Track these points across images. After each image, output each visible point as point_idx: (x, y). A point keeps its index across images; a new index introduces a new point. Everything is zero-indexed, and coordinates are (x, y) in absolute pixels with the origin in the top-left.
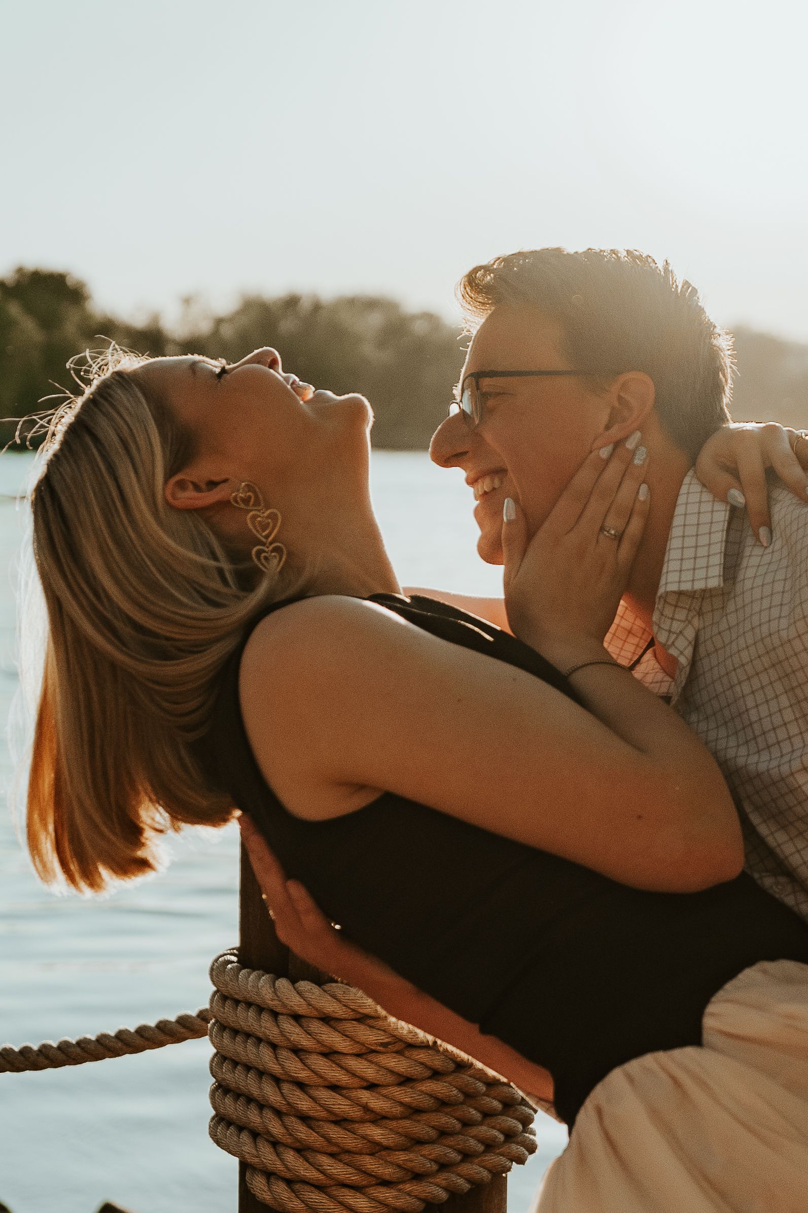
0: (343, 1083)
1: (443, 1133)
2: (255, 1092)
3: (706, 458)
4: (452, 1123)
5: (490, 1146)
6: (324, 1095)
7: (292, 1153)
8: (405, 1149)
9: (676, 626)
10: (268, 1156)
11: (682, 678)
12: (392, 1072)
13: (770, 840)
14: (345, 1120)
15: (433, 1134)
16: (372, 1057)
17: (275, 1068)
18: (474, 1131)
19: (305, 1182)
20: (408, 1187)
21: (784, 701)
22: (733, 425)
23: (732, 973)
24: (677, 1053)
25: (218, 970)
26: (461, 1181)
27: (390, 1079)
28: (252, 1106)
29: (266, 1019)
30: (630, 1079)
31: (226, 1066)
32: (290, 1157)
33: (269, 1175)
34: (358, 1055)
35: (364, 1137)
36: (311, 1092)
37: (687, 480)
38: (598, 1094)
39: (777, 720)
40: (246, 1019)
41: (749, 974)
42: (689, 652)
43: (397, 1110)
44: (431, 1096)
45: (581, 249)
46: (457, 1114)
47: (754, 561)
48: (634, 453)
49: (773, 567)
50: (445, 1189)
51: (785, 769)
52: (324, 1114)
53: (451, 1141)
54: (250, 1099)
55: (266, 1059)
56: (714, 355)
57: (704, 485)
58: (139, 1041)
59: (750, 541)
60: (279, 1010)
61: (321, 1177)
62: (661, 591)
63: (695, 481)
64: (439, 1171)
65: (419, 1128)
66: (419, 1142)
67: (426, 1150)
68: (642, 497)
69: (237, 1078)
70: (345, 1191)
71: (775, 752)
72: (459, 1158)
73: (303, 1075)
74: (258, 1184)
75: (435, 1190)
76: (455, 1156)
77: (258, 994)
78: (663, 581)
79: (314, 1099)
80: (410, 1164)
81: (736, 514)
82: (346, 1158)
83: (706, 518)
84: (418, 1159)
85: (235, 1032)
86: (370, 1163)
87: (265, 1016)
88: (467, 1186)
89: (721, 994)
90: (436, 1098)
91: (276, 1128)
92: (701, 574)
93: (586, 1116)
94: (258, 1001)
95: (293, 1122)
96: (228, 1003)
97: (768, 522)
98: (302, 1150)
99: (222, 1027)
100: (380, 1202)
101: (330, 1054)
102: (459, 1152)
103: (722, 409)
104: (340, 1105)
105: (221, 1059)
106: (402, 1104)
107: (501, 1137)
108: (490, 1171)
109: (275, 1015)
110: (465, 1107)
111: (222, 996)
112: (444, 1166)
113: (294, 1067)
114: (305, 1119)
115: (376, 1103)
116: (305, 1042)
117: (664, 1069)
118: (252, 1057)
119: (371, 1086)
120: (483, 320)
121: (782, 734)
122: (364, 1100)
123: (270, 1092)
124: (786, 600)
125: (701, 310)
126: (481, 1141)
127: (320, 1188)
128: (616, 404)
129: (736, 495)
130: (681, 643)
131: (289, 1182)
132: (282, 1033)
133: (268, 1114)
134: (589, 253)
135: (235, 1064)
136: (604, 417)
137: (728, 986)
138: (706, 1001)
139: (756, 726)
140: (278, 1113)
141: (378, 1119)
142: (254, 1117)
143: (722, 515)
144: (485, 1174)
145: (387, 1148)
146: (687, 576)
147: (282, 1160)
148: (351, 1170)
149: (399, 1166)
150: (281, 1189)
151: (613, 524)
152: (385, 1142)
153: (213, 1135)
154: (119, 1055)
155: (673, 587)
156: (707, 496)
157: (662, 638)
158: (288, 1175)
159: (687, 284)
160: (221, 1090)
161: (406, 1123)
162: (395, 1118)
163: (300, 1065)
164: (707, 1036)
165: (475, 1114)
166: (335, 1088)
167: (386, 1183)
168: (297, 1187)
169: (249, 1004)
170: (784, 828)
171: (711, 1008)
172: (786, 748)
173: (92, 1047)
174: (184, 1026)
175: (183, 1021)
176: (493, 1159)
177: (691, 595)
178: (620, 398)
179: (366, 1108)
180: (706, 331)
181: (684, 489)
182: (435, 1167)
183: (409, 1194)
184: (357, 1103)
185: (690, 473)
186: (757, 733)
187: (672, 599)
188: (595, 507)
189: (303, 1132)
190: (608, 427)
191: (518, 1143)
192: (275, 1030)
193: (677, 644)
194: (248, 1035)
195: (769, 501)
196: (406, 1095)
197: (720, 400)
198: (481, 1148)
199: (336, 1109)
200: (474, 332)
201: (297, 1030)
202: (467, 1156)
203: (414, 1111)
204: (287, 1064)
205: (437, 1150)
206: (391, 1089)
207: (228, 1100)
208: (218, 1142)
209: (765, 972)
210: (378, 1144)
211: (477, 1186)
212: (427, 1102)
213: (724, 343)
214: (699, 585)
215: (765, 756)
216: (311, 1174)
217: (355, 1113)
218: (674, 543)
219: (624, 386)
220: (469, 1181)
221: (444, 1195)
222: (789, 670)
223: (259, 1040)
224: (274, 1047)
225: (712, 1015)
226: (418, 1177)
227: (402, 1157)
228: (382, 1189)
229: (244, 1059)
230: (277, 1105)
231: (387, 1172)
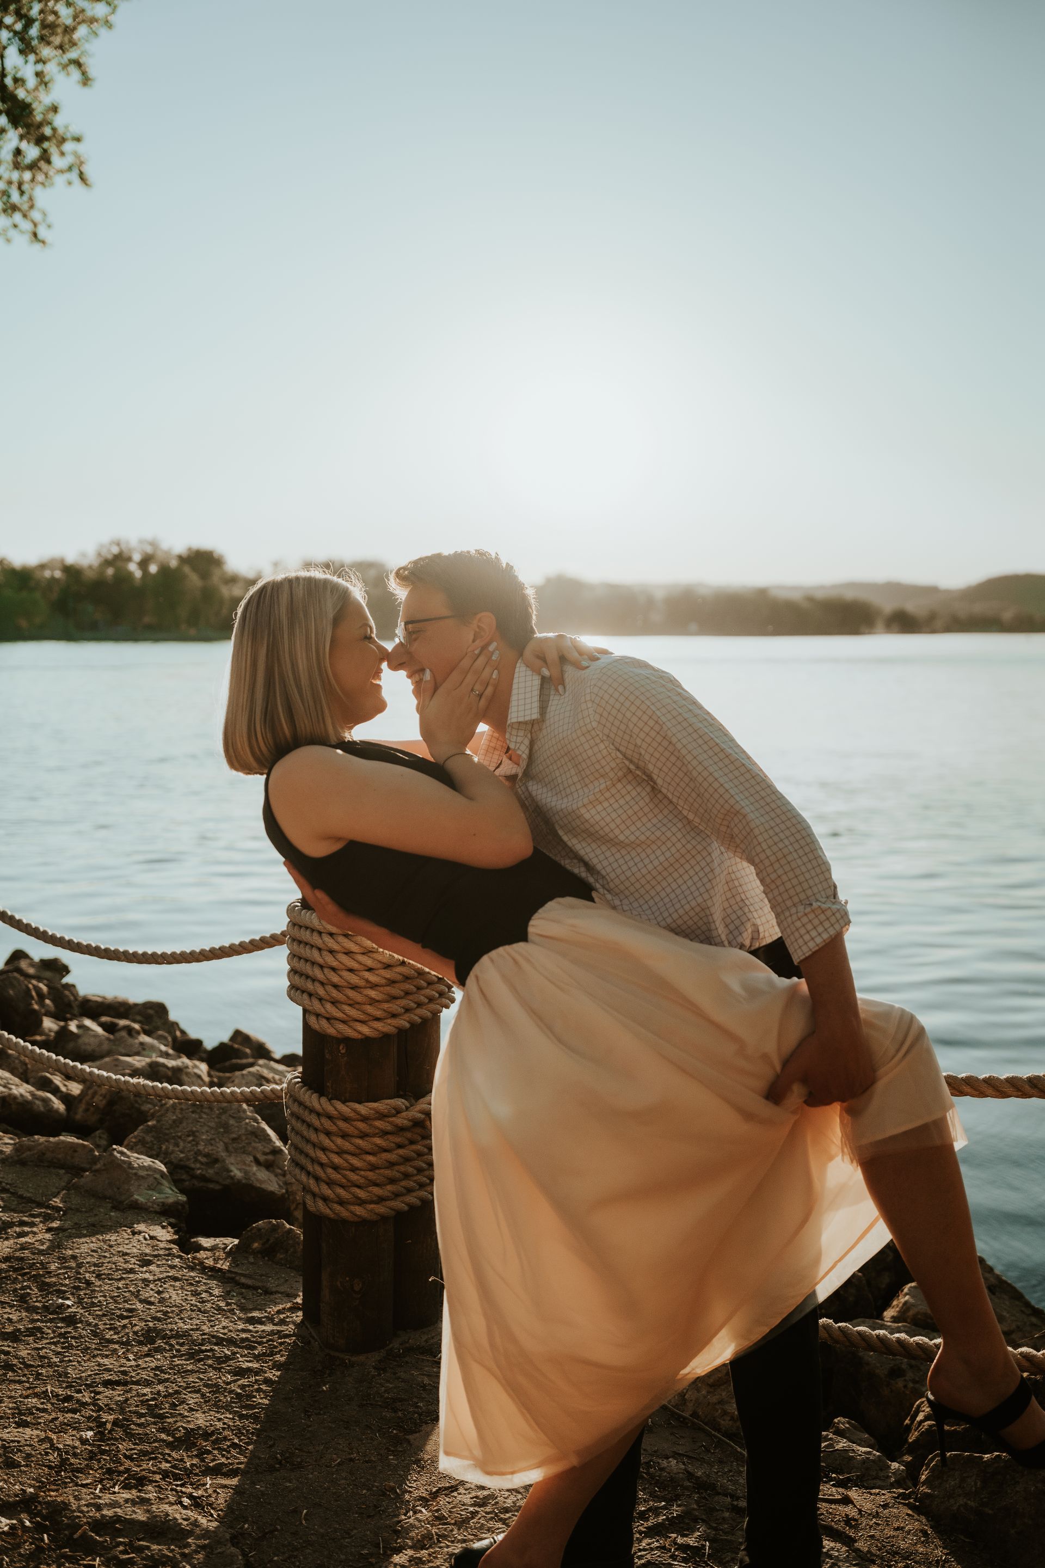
0: (355, 968)
1: (407, 993)
2: (310, 973)
3: (528, 652)
4: (412, 988)
5: (431, 1000)
6: (346, 974)
7: (329, 1004)
8: (387, 1002)
9: (519, 739)
10: (317, 1006)
11: (524, 764)
12: (380, 962)
13: (569, 844)
14: (356, 987)
15: (402, 994)
16: (369, 954)
17: (320, 961)
18: (423, 992)
19: (336, 1019)
20: (389, 1021)
21: (573, 772)
22: (538, 635)
23: (542, 904)
24: (515, 946)
25: (291, 910)
26: (416, 1018)
27: (379, 965)
28: (309, 980)
29: (316, 936)
30: (492, 961)
31: (295, 959)
32: (329, 1006)
33: (318, 1015)
34: (363, 954)
35: (366, 996)
36: (339, 973)
37: (518, 665)
38: (476, 969)
39: (570, 781)
40: (305, 935)
41: (550, 904)
42: (527, 752)
43: (383, 981)
44: (400, 974)
45: (452, 552)
46: (415, 983)
47: (555, 702)
48: (492, 653)
49: (565, 705)
50: (409, 1022)
51: (575, 807)
52: (345, 984)
53: (411, 997)
54: (307, 977)
55: (315, 955)
56: (524, 598)
57: (527, 666)
58: (251, 947)
59: (552, 692)
60: (322, 931)
61: (345, 1016)
62: (509, 722)
63: (522, 665)
64: (405, 1013)
65: (395, 991)
66: (395, 998)
67: (398, 1002)
68: (494, 676)
69: (301, 966)
70: (357, 1024)
71: (570, 798)
72: (415, 1006)
73: (335, 964)
74: (312, 1020)
75: (403, 1023)
76: (413, 1005)
77: (311, 922)
78: (509, 718)
79: (341, 976)
80: (390, 1009)
81: (543, 679)
82: (357, 1006)
83: (529, 684)
84: (394, 1007)
85: (300, 942)
86: (370, 1009)
87: (315, 934)
88: (419, 1020)
89: (536, 916)
90: (404, 975)
91: (321, 992)
92: (528, 712)
93: (471, 980)
94: (312, 927)
95: (329, 988)
96: (296, 927)
97: (562, 682)
98: (334, 1003)
99: (293, 940)
100: (374, 1029)
101: (348, 953)
102: (415, 1003)
103: (532, 627)
104: (354, 979)
105: (293, 956)
106: (385, 978)
107: (437, 995)
108: (431, 1012)
109: (320, 933)
110: (418, 980)
111: (293, 924)
112: (407, 1010)
113: (330, 960)
114: (336, 986)
115: (372, 978)
116: (335, 947)
117: (508, 954)
118: (309, 955)
119: (370, 970)
120: (406, 593)
121: (573, 788)
122: (366, 977)
123: (318, 973)
124: (571, 721)
125: (516, 577)
126: (427, 997)
127: (344, 1022)
128: (477, 630)
129: (546, 672)
130: (523, 747)
131: (328, 1019)
132: (324, 942)
133: (317, 984)
134: (456, 554)
135: (300, 958)
136: (471, 637)
137: (540, 911)
138: (529, 919)
139: (561, 785)
140: (322, 984)
141: (374, 986)
142: (310, 986)
143: (537, 681)
144: (429, 1014)
145: (378, 1001)
146: (521, 714)
147: (324, 1008)
148: (360, 1013)
149: (384, 1010)
150: (324, 1023)
151: (478, 688)
152: (377, 998)
153: (289, 996)
154: (240, 954)
155: (514, 720)
156: (529, 673)
157: (512, 746)
158: (327, 1016)
159: (507, 564)
160: (293, 972)
161: (388, 988)
162: (382, 986)
163: (333, 959)
164: (530, 937)
165: (423, 983)
166: (351, 970)
167: (378, 1019)
168: (332, 1021)
169: (307, 928)
170: (575, 836)
171: (532, 923)
172: (575, 795)
173: (227, 950)
174: (274, 939)
175: (273, 937)
176: (433, 1006)
177: (526, 723)
178: (479, 627)
179: (367, 981)
180: (521, 587)
181: (517, 670)
182: (403, 1011)
183: (389, 1025)
184: (362, 978)
185: (520, 661)
186: (562, 789)
187: (516, 726)
188: (470, 678)
189: (335, 993)
190: (474, 641)
191: (446, 998)
192: (320, 941)
193: (521, 748)
194: (306, 944)
195: (562, 672)
196: (388, 974)
197: (530, 622)
198: (426, 1001)
199: (352, 981)
200: (403, 599)
201: (332, 941)
202: (419, 1005)
203: (392, 982)
204: (326, 958)
205: (404, 1002)
206: (380, 971)
207: (297, 977)
208: (292, 999)
209: (559, 903)
210: (374, 999)
211: (425, 1021)
212: (399, 978)
213: (530, 592)
214: (527, 718)
215: (565, 800)
216: (339, 1015)
217: (362, 983)
218: (514, 698)
219: (480, 620)
220: (421, 1018)
221: (408, 1025)
222: (574, 756)
223: (312, 946)
224: (320, 949)
225: (533, 926)
226: (394, 1016)
227: (386, 1006)
228: (375, 1022)
229: (304, 956)
230: (321, 980)
231: (379, 1013)
